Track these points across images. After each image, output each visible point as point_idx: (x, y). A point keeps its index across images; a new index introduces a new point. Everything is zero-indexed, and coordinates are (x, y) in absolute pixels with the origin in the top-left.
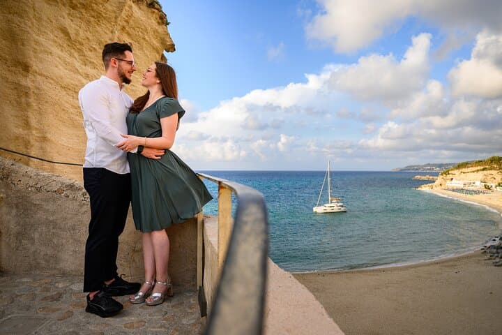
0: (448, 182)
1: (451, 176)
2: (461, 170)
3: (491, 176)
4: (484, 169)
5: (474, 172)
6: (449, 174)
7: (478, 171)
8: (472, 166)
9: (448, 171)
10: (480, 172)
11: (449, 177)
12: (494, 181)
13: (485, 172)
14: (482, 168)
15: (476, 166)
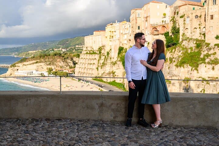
0: (16, 71)
1: (17, 68)
2: (23, 64)
3: (41, 67)
4: (37, 62)
5: (31, 64)
6: (16, 66)
7: (33, 63)
8: (30, 61)
9: (15, 64)
10: (35, 64)
11: (16, 68)
12: (43, 69)
13: (37, 64)
14: (35, 61)
15: (32, 60)
